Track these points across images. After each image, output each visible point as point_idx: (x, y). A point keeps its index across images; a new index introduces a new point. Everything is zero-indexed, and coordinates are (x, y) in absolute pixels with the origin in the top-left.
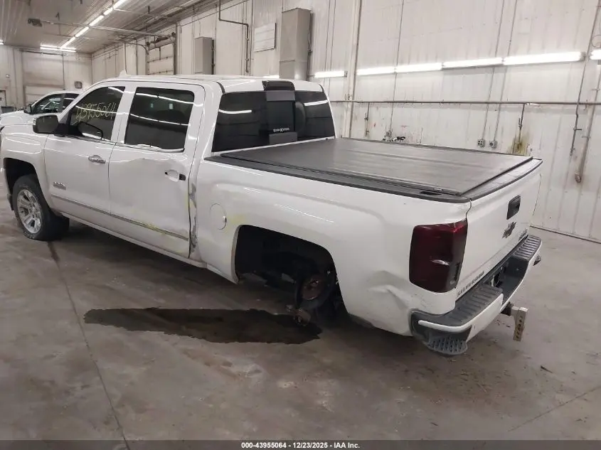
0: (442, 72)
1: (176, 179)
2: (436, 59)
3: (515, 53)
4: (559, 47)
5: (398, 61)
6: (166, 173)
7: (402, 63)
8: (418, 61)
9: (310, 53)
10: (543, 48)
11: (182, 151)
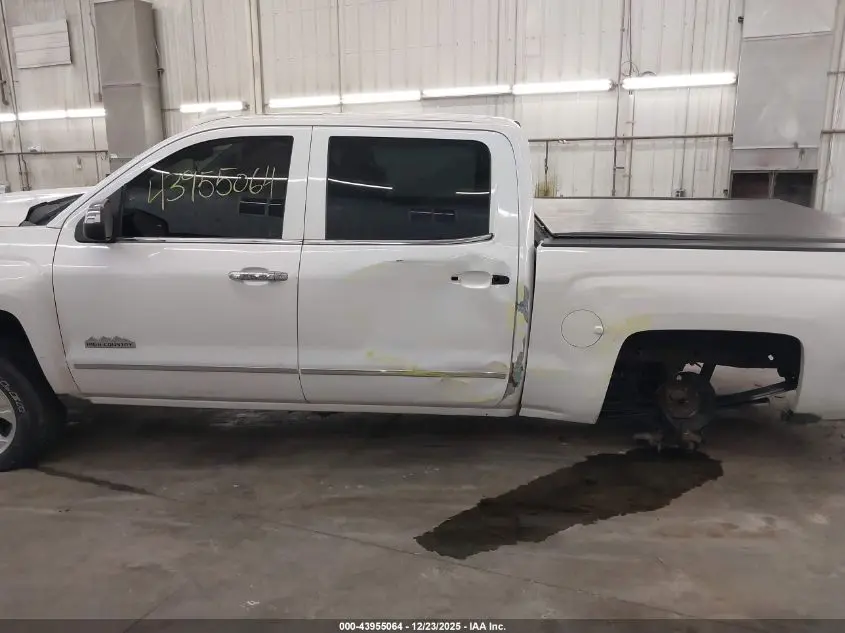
0: (420, 103)
1: (486, 285)
2: (407, 84)
3: (524, 79)
4: (579, 73)
5: (340, 87)
6: (455, 279)
7: (348, 89)
8: (376, 87)
9: (160, 72)
10: (560, 75)
11: (491, 238)
